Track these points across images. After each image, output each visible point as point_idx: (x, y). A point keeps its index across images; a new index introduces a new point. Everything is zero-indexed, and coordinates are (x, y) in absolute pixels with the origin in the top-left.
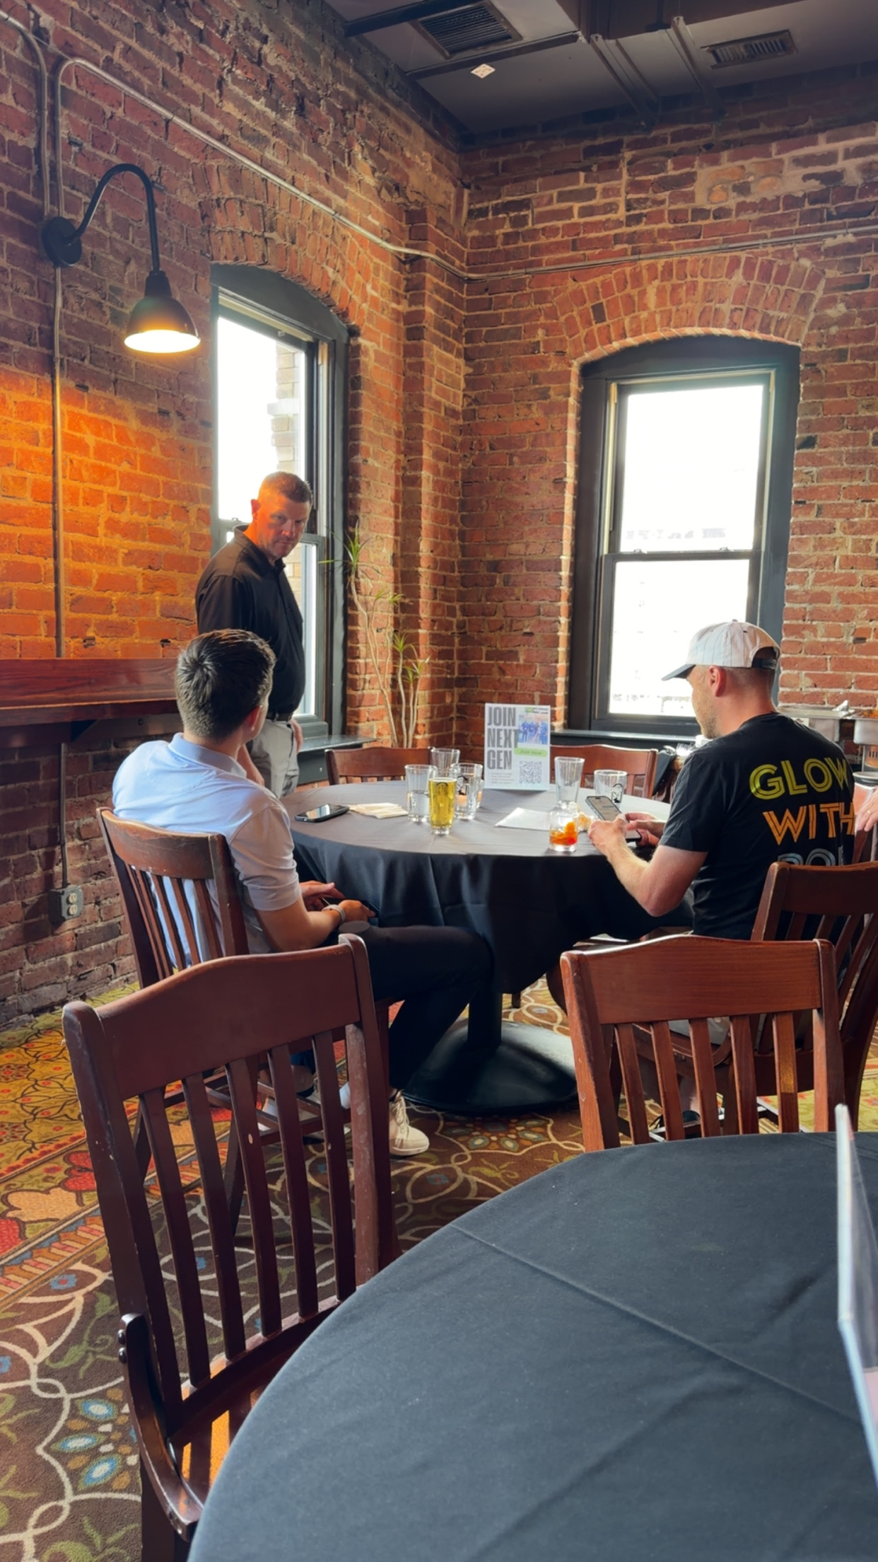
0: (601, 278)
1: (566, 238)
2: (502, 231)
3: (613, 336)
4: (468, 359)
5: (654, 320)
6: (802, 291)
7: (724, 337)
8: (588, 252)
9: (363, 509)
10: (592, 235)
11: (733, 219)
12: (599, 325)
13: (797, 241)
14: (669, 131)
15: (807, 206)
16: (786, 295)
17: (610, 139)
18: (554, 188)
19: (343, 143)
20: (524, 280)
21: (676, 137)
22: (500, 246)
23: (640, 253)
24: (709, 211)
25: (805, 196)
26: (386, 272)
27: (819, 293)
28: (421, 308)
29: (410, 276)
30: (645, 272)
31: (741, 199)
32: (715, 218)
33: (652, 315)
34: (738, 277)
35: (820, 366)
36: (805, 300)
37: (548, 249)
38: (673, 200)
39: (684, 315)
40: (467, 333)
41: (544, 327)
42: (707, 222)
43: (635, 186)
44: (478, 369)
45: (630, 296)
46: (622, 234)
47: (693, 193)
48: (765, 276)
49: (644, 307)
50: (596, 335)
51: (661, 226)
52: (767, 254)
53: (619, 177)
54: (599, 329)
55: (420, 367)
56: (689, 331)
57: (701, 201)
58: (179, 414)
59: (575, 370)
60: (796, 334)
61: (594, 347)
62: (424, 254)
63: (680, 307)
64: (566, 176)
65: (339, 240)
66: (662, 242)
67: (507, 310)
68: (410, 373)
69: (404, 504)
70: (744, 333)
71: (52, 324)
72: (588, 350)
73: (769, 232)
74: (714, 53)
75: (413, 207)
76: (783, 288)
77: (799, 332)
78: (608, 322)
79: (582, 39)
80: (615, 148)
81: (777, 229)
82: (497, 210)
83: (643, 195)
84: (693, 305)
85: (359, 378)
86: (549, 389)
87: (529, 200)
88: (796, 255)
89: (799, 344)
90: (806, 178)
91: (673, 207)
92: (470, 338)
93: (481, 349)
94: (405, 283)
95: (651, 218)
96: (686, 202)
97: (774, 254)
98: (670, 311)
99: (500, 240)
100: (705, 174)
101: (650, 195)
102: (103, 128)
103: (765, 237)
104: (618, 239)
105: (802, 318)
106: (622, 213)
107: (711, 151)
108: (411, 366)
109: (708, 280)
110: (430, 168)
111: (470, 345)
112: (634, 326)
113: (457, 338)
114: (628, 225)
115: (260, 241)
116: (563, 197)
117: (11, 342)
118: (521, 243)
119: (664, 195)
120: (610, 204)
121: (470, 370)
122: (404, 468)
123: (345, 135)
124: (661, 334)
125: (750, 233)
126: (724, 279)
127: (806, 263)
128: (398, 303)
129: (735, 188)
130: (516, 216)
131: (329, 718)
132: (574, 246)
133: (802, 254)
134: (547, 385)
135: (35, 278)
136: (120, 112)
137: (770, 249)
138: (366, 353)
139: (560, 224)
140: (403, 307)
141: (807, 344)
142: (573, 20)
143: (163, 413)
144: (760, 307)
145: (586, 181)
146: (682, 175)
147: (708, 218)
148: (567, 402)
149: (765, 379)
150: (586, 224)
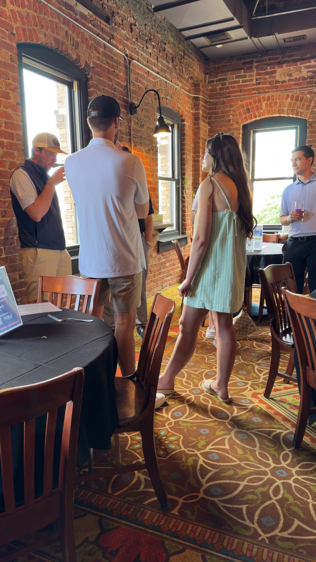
0: (249, 101)
1: (238, 89)
2: (219, 87)
3: (253, 117)
4: (209, 124)
5: (265, 113)
6: (307, 104)
7: (284, 117)
8: (245, 93)
9: (186, 170)
10: (246, 88)
11: (287, 83)
12: (248, 114)
13: (306, 90)
14: (267, 58)
15: (308, 80)
16: (303, 105)
17: (250, 60)
18: (234, 75)
19: (181, 68)
20: (226, 101)
21: (269, 60)
22: (218, 92)
23: (260, 93)
24: (280, 81)
25: (308, 77)
26: (190, 102)
27: (312, 104)
28: (198, 111)
29: (195, 102)
30: (262, 99)
31: (289, 78)
32: (282, 83)
33: (264, 111)
34: (289, 100)
35: (313, 125)
36: (308, 107)
37: (233, 92)
38: (270, 78)
39: (273, 111)
40: (209, 117)
41: (232, 115)
42: (280, 84)
43: (258, 74)
44: (212, 127)
45: (257, 106)
46: (255, 88)
47: (275, 76)
48: (297, 100)
49: (262, 109)
50: (248, 117)
51: (266, 85)
52: (297, 93)
53: (254, 71)
54: (248, 115)
55: (199, 128)
56: (275, 115)
57: (278, 78)
58: (152, 150)
59: (241, 127)
60: (306, 116)
61: (247, 120)
62: (200, 96)
63: (272, 109)
64: (238, 71)
65: (181, 95)
66: (266, 90)
67: (221, 110)
68: (196, 130)
69: (195, 168)
70: (291, 116)
71: (130, 130)
72: (245, 121)
73: (298, 87)
74: (284, 40)
75: (196, 82)
76: (302, 103)
77: (307, 115)
78: (251, 113)
79: (249, 38)
80: (251, 62)
81: (300, 86)
82: (217, 81)
83: (261, 77)
84: (276, 108)
85: (185, 133)
86: (234, 132)
87: (226, 78)
88: (306, 94)
89: (307, 119)
90: (308, 72)
91: (269, 80)
92: (210, 118)
93: (213, 121)
94: (194, 104)
95: (263, 83)
96: (273, 78)
97: (299, 93)
98: (269, 110)
99: (218, 90)
100: (279, 70)
101: (263, 77)
102: (137, 77)
103: (297, 89)
104: (253, 89)
105: (308, 111)
106: (254, 82)
107: (280, 64)
108: (196, 128)
109: (280, 101)
110: (199, 70)
111: (210, 120)
112: (259, 114)
113: (206, 118)
114: (256, 85)
115: (165, 99)
116: (237, 77)
117: (124, 136)
118: (224, 91)
119: (267, 77)
120: (251, 79)
121: (210, 128)
122: (194, 158)
123: (181, 66)
124: (267, 116)
125: (292, 87)
126: (285, 101)
127: (308, 96)
128: (192, 110)
129: (288, 75)
130: (223, 83)
131: (179, 230)
132: (241, 91)
133: (307, 93)
134: (233, 131)
135: (127, 118)
136: (140, 71)
137: (298, 92)
138: (186, 126)
139: (236, 85)
140: (193, 111)
141: (309, 119)
142: (247, 33)
143: (149, 150)
144: (295, 109)
145: (244, 73)
146: (272, 71)
147: (280, 83)
148: (239, 136)
149: (296, 128)
150: (244, 85)
